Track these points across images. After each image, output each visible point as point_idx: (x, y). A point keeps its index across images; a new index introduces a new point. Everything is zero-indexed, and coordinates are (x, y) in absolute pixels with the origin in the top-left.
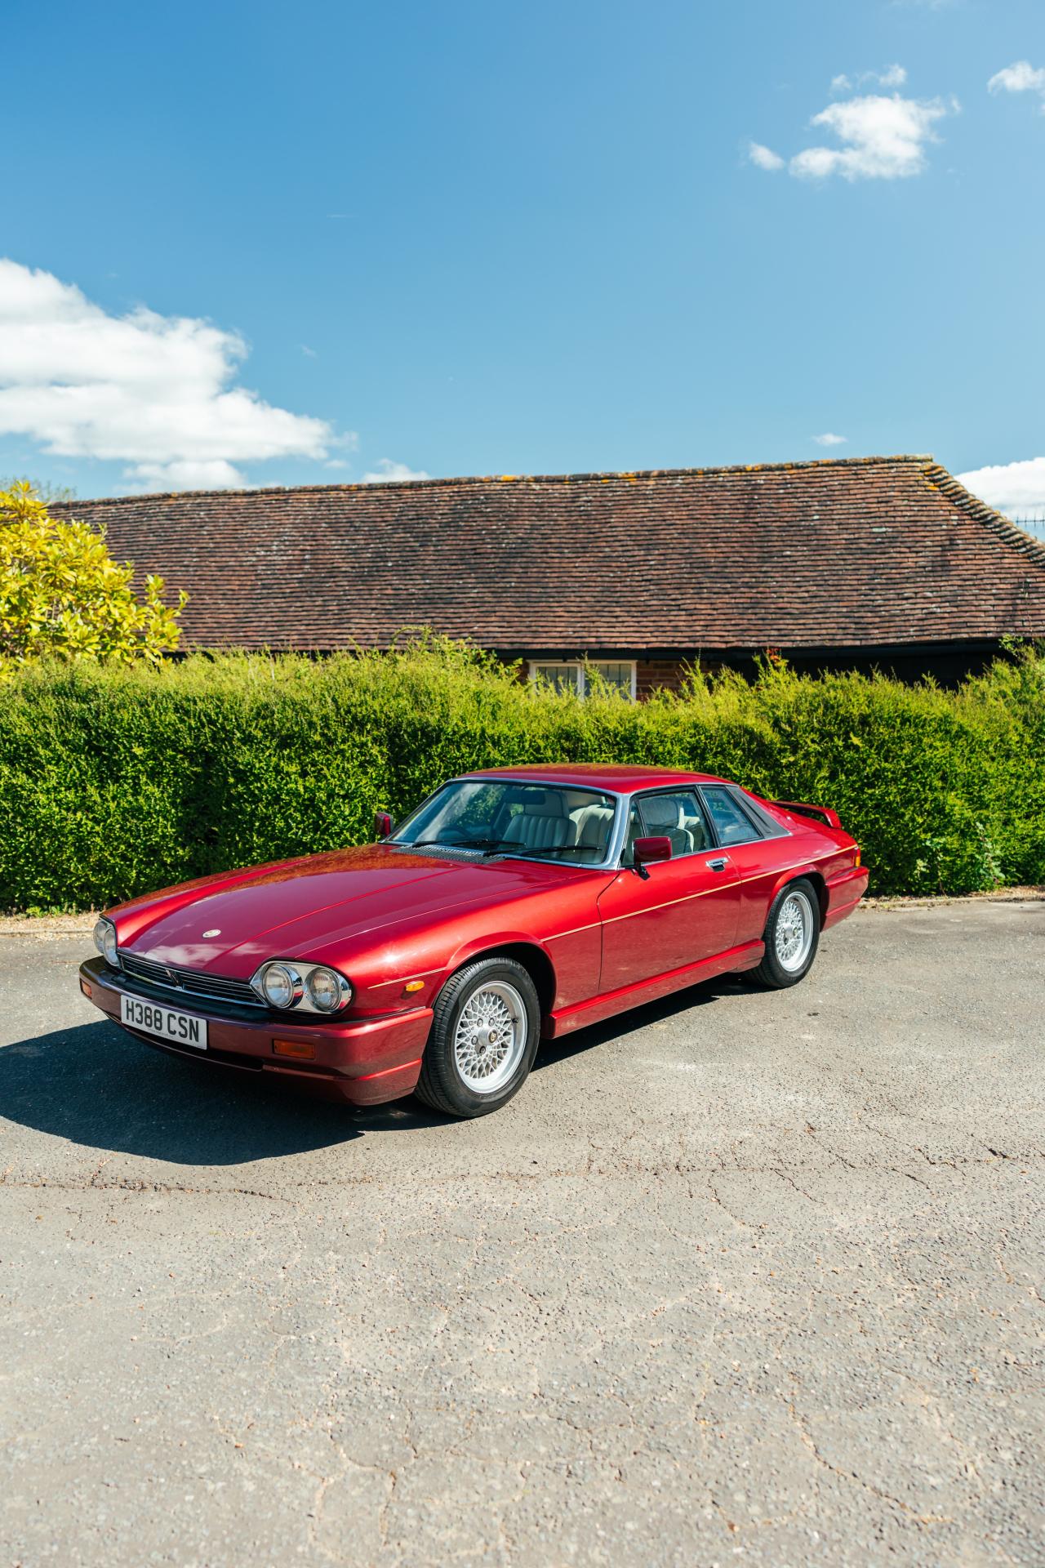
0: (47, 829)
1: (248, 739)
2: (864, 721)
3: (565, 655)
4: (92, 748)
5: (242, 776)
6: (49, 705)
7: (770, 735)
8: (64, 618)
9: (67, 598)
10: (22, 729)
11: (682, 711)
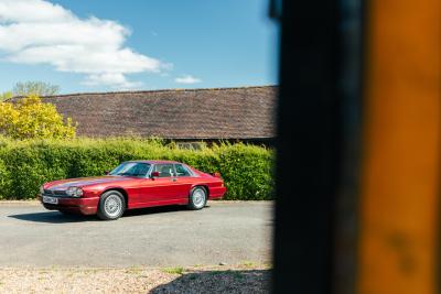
0: (34, 179)
1: (84, 158)
2: (242, 155)
3: (185, 141)
4: (46, 159)
5: (83, 167)
6: (37, 150)
7: (218, 159)
8: (44, 130)
9: (45, 124)
10: (30, 155)
11: (197, 152)
